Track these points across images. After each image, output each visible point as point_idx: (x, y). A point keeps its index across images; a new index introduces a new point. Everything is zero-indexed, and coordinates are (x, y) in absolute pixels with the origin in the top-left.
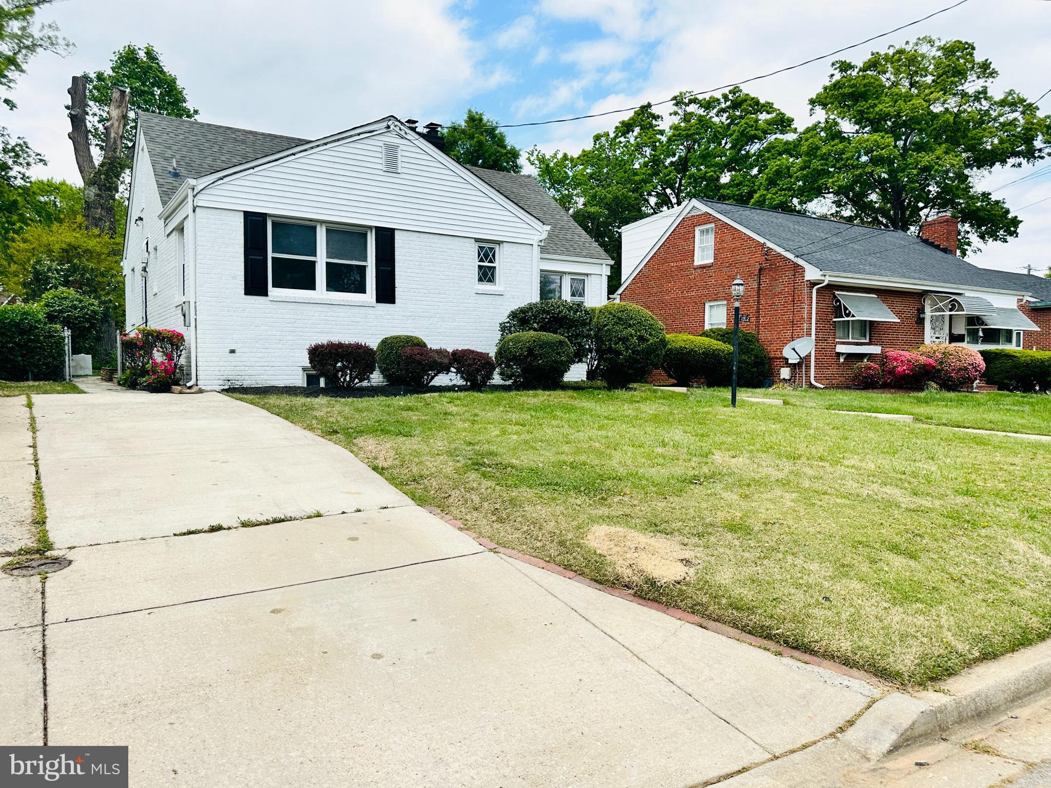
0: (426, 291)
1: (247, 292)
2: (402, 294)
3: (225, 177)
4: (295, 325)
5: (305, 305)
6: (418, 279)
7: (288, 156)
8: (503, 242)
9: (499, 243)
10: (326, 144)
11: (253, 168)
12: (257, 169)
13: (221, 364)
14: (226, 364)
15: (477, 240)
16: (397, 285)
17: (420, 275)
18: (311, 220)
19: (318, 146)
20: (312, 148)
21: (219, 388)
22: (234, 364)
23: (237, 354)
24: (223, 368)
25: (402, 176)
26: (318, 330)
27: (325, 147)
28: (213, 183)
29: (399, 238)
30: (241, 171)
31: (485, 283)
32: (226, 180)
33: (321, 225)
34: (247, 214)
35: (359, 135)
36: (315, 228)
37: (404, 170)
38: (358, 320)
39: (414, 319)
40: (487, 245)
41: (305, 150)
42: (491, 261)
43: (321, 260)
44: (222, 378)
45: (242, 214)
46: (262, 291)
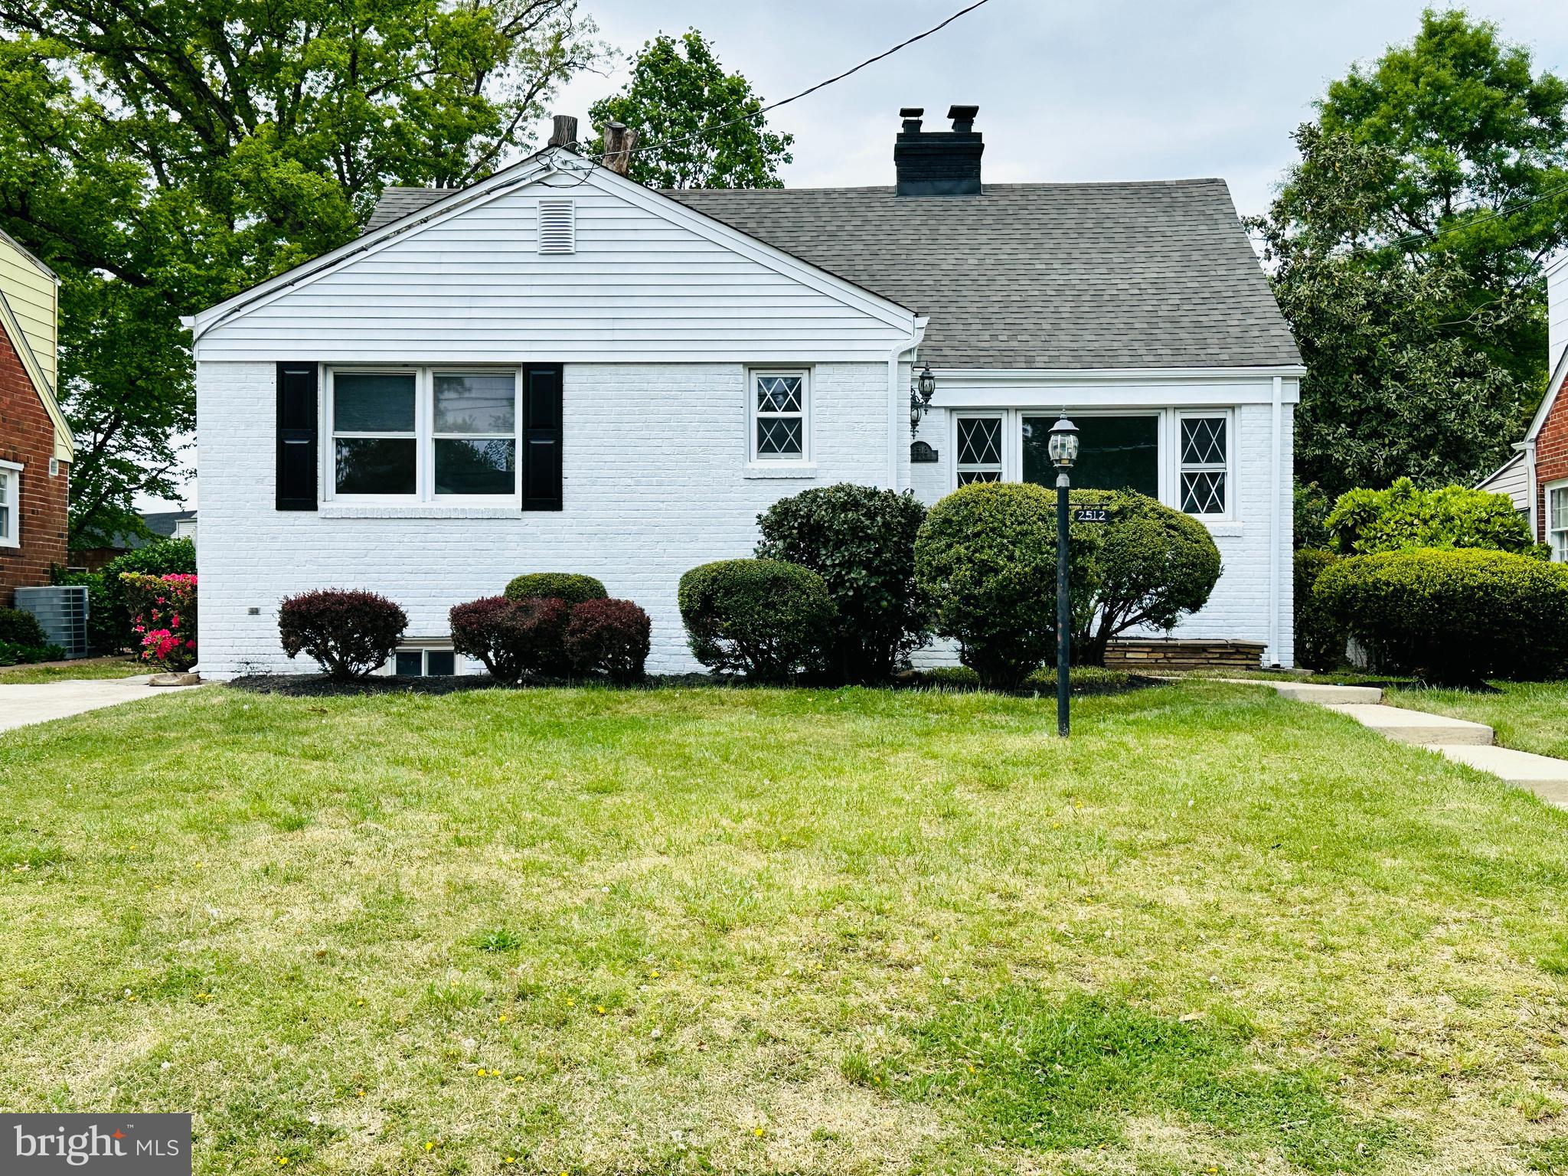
0: (629, 481)
1: (281, 505)
2: (578, 489)
3: (242, 306)
4: (367, 560)
5: (385, 522)
6: (612, 458)
7: (353, 254)
8: (814, 364)
9: (808, 366)
10: (425, 221)
11: (292, 284)
12: (298, 285)
13: (234, 634)
14: (243, 634)
15: (751, 367)
16: (565, 473)
17: (617, 450)
18: (406, 365)
19: (410, 227)
20: (398, 232)
21: (229, 677)
22: (256, 634)
23: (261, 617)
24: (238, 642)
25: (579, 258)
26: (409, 568)
27: (425, 226)
28: (222, 319)
29: (571, 381)
30: (269, 293)
31: (780, 454)
32: (244, 311)
33: (424, 371)
34: (282, 367)
35: (488, 193)
36: (412, 379)
37: (581, 247)
38: (485, 545)
39: (603, 539)
40: (780, 374)
41: (386, 239)
42: (791, 407)
43: (424, 436)
44: (237, 659)
45: (274, 367)
46: (308, 502)
